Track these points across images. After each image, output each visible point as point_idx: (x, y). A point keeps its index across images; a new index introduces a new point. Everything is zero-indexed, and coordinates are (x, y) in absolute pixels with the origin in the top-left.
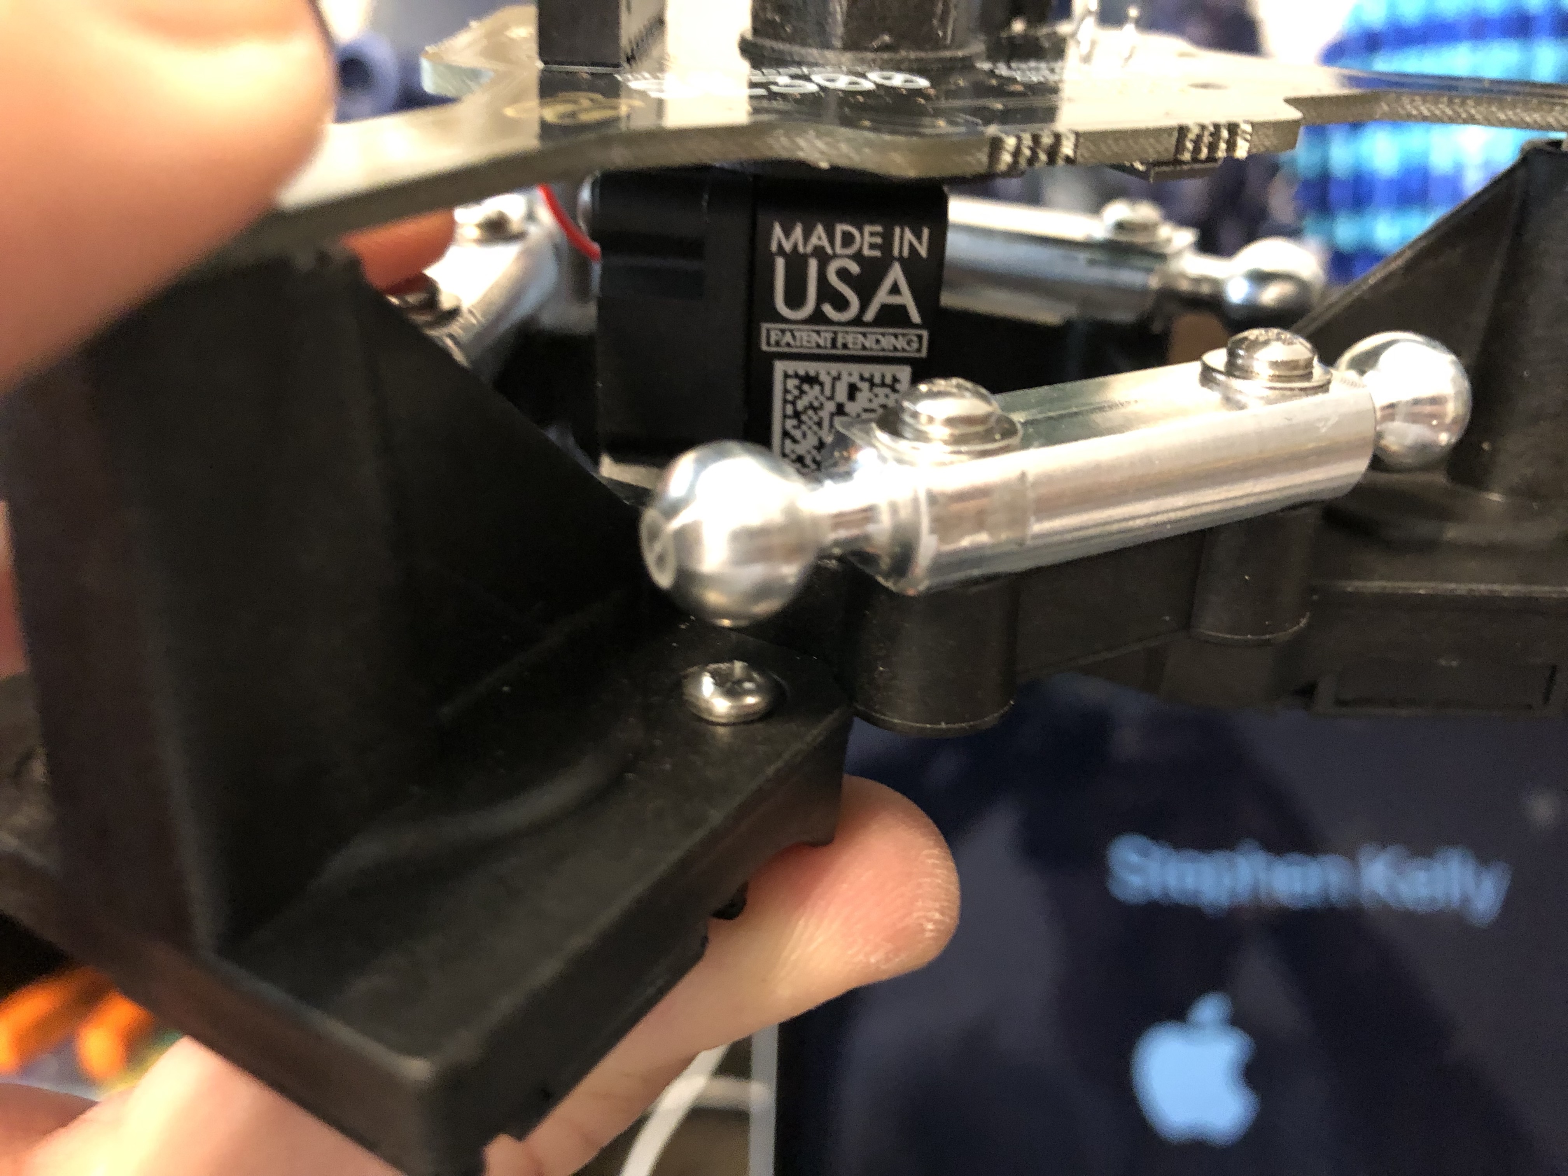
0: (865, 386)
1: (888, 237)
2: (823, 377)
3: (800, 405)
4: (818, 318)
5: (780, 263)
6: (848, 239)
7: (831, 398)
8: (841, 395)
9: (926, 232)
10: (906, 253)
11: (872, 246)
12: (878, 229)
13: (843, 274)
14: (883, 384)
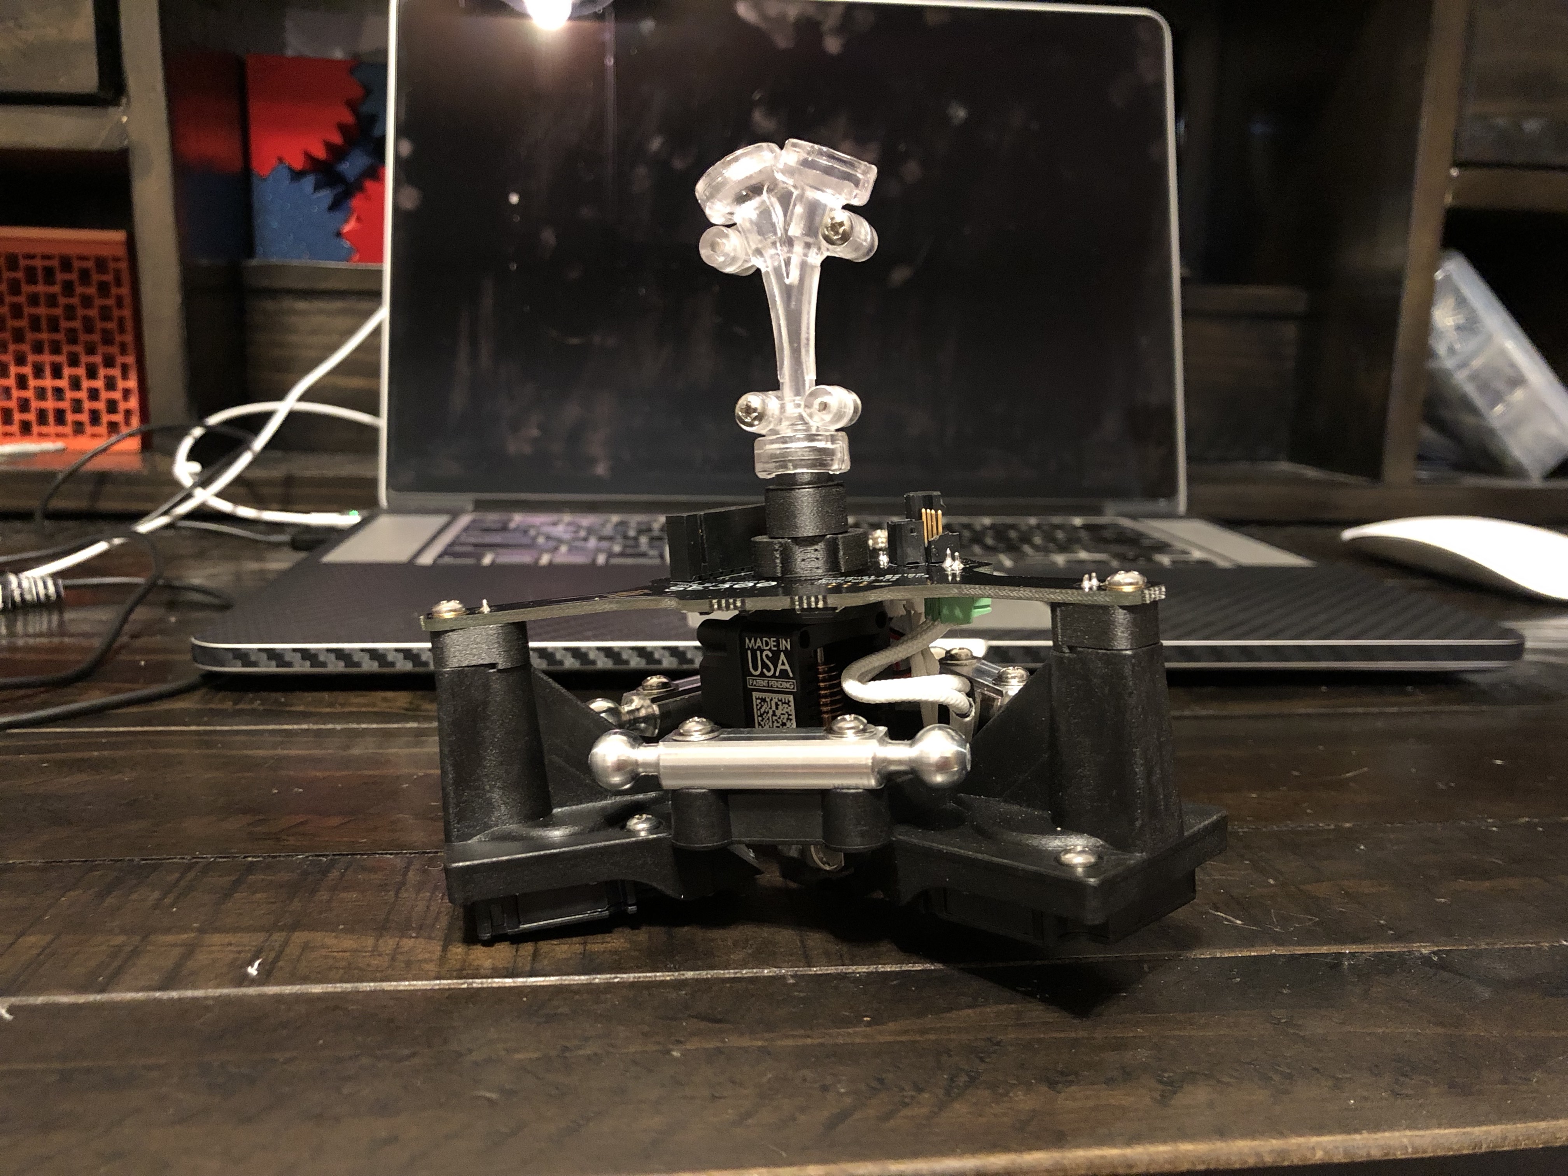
0: (780, 703)
1: (777, 642)
2: (767, 700)
3: (762, 710)
4: (762, 675)
5: (749, 652)
6: (767, 645)
7: (771, 708)
8: (774, 708)
9: (789, 640)
10: (784, 649)
11: (774, 646)
12: (775, 639)
13: (767, 656)
14: (785, 703)
